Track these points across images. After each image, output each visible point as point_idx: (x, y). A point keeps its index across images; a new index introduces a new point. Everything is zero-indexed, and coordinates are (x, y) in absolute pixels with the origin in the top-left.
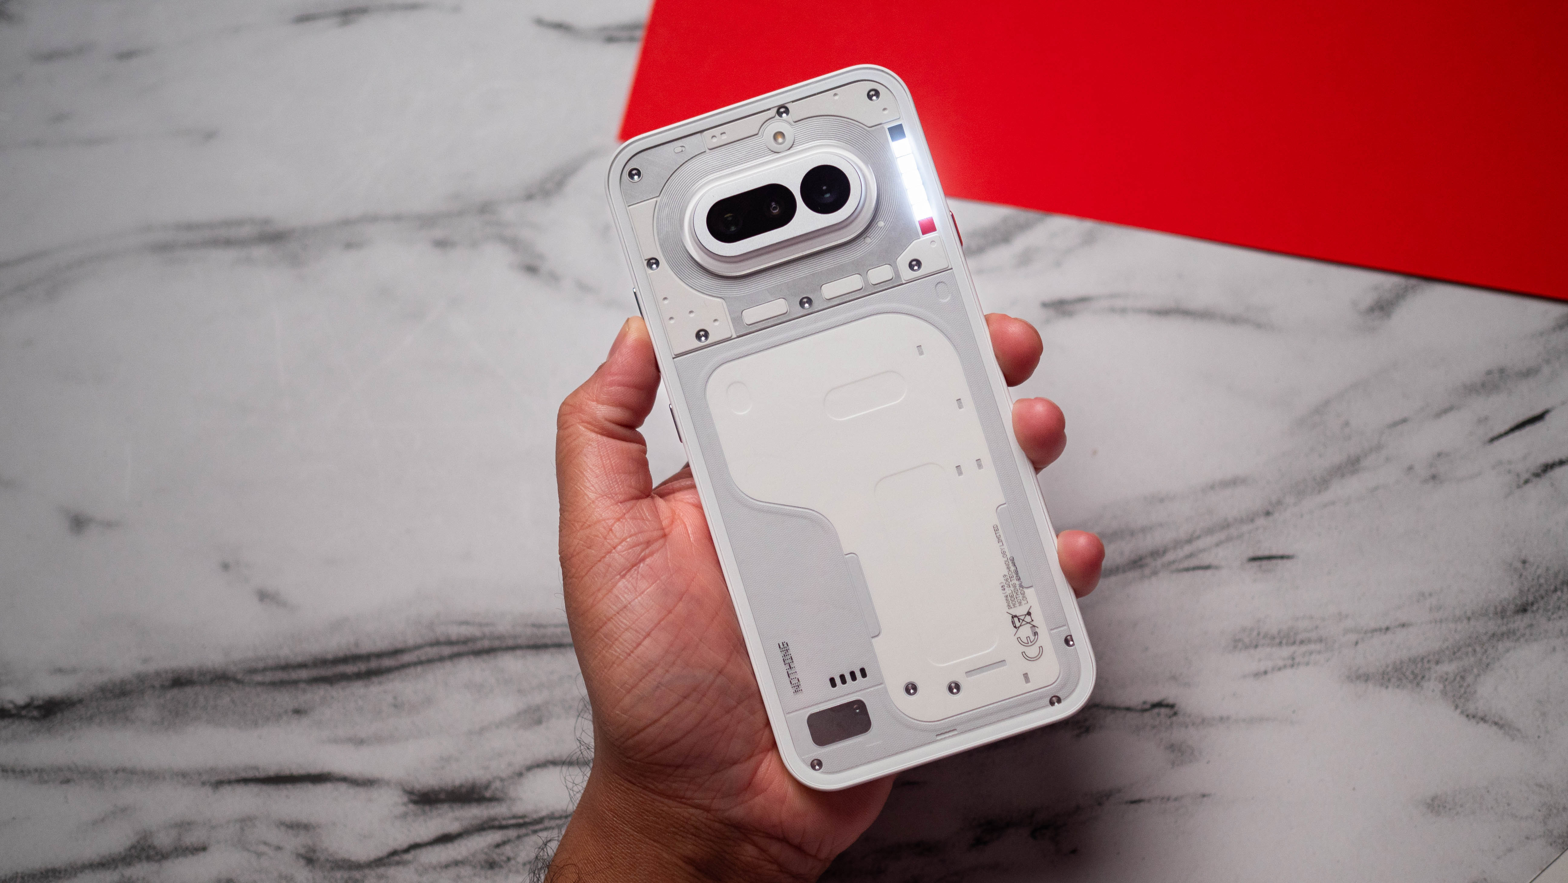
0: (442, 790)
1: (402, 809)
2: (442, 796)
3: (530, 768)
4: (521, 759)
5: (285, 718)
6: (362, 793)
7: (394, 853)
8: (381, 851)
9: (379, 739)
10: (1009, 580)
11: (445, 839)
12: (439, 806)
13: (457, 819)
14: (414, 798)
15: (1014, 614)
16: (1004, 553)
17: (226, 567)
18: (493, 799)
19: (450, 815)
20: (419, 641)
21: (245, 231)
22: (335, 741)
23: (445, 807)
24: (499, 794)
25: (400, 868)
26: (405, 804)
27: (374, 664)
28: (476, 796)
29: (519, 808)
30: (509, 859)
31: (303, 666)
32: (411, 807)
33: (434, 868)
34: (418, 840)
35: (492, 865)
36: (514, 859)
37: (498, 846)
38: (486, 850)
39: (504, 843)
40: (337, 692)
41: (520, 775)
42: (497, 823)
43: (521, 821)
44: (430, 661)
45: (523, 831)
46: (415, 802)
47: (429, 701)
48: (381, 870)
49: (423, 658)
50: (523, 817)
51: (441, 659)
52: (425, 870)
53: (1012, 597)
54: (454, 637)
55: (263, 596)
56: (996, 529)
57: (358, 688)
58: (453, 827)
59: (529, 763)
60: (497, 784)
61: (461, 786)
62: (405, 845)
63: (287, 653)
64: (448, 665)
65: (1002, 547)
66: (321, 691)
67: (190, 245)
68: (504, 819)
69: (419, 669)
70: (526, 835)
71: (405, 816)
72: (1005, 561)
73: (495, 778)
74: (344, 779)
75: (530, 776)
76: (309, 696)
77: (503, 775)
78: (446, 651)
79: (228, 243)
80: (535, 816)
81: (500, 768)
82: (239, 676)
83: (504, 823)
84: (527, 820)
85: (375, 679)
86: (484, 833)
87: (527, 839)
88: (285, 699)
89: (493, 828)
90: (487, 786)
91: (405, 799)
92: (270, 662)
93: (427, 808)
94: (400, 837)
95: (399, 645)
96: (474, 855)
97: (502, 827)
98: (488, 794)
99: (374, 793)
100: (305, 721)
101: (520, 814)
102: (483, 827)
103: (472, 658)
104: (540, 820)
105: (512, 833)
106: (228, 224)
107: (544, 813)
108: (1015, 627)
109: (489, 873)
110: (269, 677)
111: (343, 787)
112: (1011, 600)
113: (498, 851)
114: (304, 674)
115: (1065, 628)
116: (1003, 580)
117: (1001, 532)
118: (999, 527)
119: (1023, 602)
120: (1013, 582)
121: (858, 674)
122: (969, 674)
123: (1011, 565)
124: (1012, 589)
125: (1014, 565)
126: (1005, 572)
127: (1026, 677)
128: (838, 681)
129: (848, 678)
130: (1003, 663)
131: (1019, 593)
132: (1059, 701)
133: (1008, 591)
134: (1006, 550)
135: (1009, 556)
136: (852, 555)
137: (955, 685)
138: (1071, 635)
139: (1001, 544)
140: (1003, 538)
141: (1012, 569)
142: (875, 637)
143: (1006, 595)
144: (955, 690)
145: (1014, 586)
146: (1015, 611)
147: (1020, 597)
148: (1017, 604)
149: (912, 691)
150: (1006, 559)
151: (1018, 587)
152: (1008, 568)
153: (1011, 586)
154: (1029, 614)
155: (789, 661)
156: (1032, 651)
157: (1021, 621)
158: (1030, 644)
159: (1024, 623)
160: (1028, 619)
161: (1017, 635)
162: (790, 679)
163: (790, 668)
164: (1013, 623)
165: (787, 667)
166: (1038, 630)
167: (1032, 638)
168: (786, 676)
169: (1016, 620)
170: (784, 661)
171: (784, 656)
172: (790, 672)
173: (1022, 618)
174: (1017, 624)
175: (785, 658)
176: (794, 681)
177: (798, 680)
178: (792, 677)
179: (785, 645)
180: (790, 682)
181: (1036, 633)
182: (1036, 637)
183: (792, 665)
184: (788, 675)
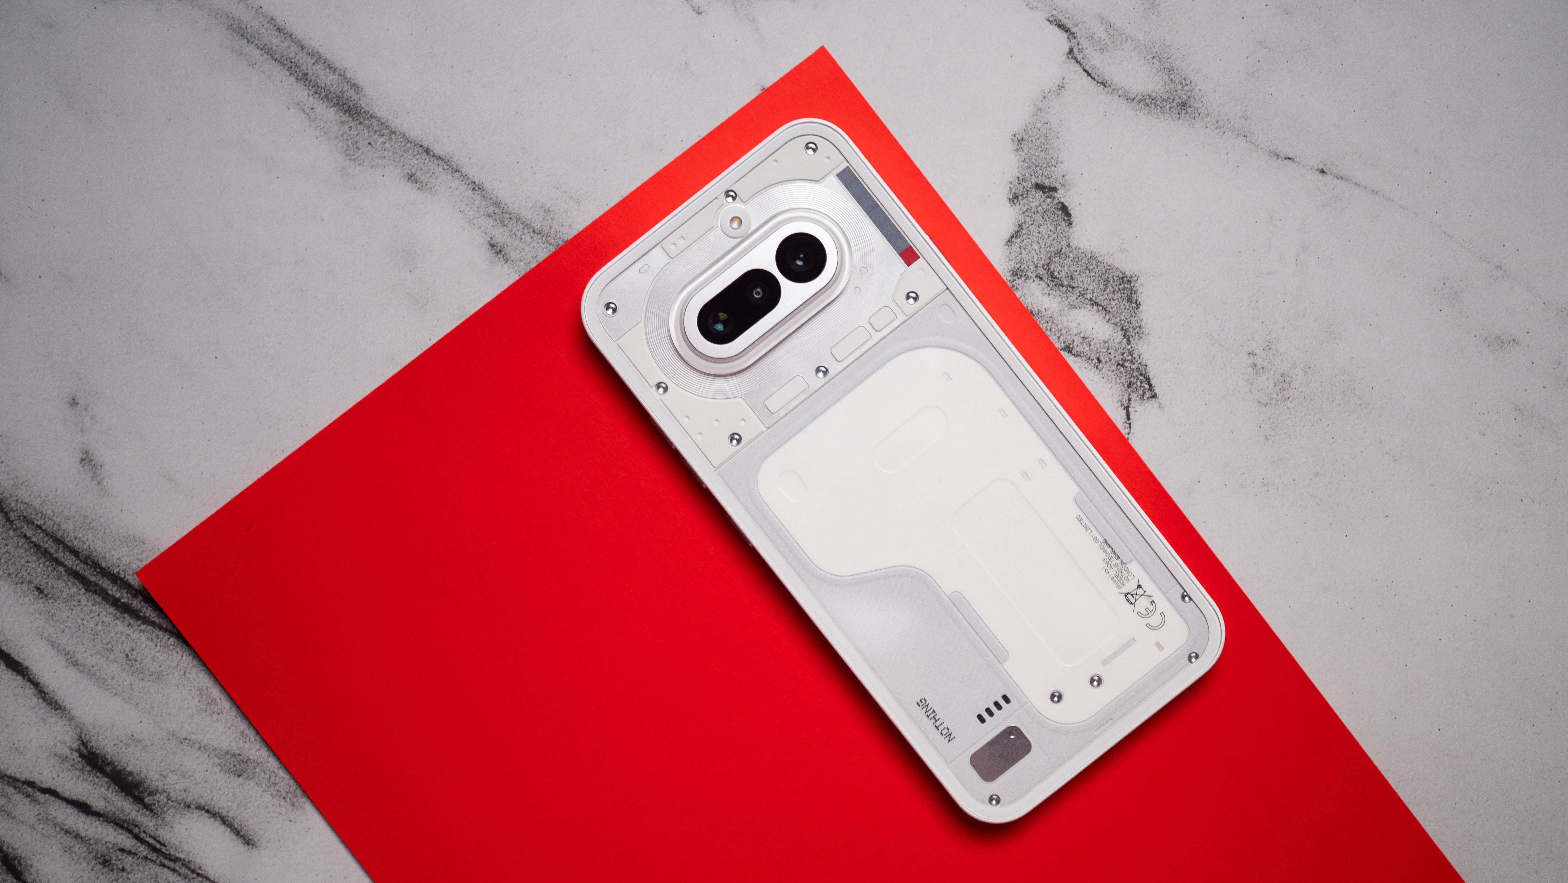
0: (111, 763)
1: (67, 752)
2: (108, 769)
3: (199, 808)
4: (197, 793)
5: (25, 587)
6: (43, 709)
7: (31, 784)
8: (24, 775)
9: (91, 674)
10: (1110, 562)
11: (83, 808)
12: (99, 775)
13: (106, 799)
14: (83, 750)
15: (1126, 592)
16: (1095, 539)
17: (74, 403)
18: (147, 807)
19: (103, 791)
21: (328, 79)
22: (53, 644)
23: (104, 780)
24: (156, 807)
25: (27, 801)
26: (72, 750)
27: (136, 603)
28: (136, 793)
29: (164, 834)
30: (123, 870)
31: (75, 553)
32: (75, 756)
33: (55, 825)
34: (59, 790)
35: (105, 862)
36: (129, 873)
37: (122, 850)
38: (110, 846)
39: (130, 853)
40: (87, 600)
41: (188, 806)
42: (136, 830)
43: (158, 846)
45: (154, 856)
46: (82, 755)
47: (159, 676)
48: (10, 790)
50: (163, 845)
52: (47, 820)
53: (1118, 576)
55: (87, 459)
56: (1080, 520)
57: (107, 613)
58: (97, 804)
59: (202, 802)
60: (163, 798)
61: (130, 774)
62: (45, 786)
63: (69, 529)
65: (1092, 534)
66: (75, 589)
67: (267, 50)
68: (145, 832)
70: (152, 861)
71: (64, 759)
72: (1100, 546)
73: (164, 791)
74: (36, 685)
75: (196, 813)
76: (60, 584)
77: (173, 795)
79: (304, 78)
80: (173, 853)
81: (174, 785)
82: (12, 515)
83: (142, 835)
84: (163, 850)
85: (128, 618)
86: (119, 830)
87: (151, 865)
88: (38, 569)
89: (130, 832)
90: (151, 794)
91: (75, 745)
92: (49, 526)
93: (88, 768)
94: (46, 775)
96: (97, 841)
97: (137, 837)
98: (147, 800)
99: (53, 718)
100: (40, 605)
101: (161, 839)
102: (120, 824)
104: (176, 860)
105: (143, 850)
106: (318, 58)
107: (182, 856)
108: (1131, 603)
109: (99, 867)
110: (38, 538)
111: (30, 691)
112: (1119, 579)
113: (120, 855)
114: (70, 561)
115: (1178, 586)
116: (1103, 564)
117: (1085, 520)
118: (1083, 516)
119: (1130, 578)
120: (1114, 563)
121: (1002, 702)
122: (1105, 663)
123: (1106, 547)
124: (1115, 569)
125: (1109, 546)
126: (1104, 556)
127: (1159, 646)
128: (985, 715)
129: (994, 709)
130: (1133, 640)
131: (1123, 571)
132: (1197, 657)
133: (1112, 573)
134: (1097, 535)
135: (1101, 540)
136: (955, 594)
137: (1096, 678)
138: (1185, 591)
139: (1089, 531)
140: (1089, 525)
141: (1109, 550)
142: (1005, 660)
143: (1112, 577)
144: (1095, 683)
145: (1116, 565)
146: (1126, 589)
147: (1126, 574)
148: (1125, 582)
149: (1056, 699)
150: (1099, 544)
151: (1120, 565)
152: (1105, 551)
153: (1113, 567)
154: (1139, 586)
155: (933, 715)
156: (1155, 620)
157: (1135, 596)
158: (1151, 614)
159: (1138, 597)
160: (1140, 591)
161: (1136, 611)
162: (940, 731)
163: (936, 721)
164: (1128, 600)
165: (933, 721)
166: (1153, 598)
167: (1150, 607)
168: (936, 730)
169: (1129, 596)
170: (928, 716)
171: (926, 711)
172: (937, 724)
173: (1134, 592)
174: (1133, 600)
175: (928, 713)
176: (945, 732)
177: (948, 729)
178: (941, 728)
179: (924, 702)
180: (941, 733)
181: (1152, 602)
182: (1154, 605)
183: (937, 718)
184: (937, 728)
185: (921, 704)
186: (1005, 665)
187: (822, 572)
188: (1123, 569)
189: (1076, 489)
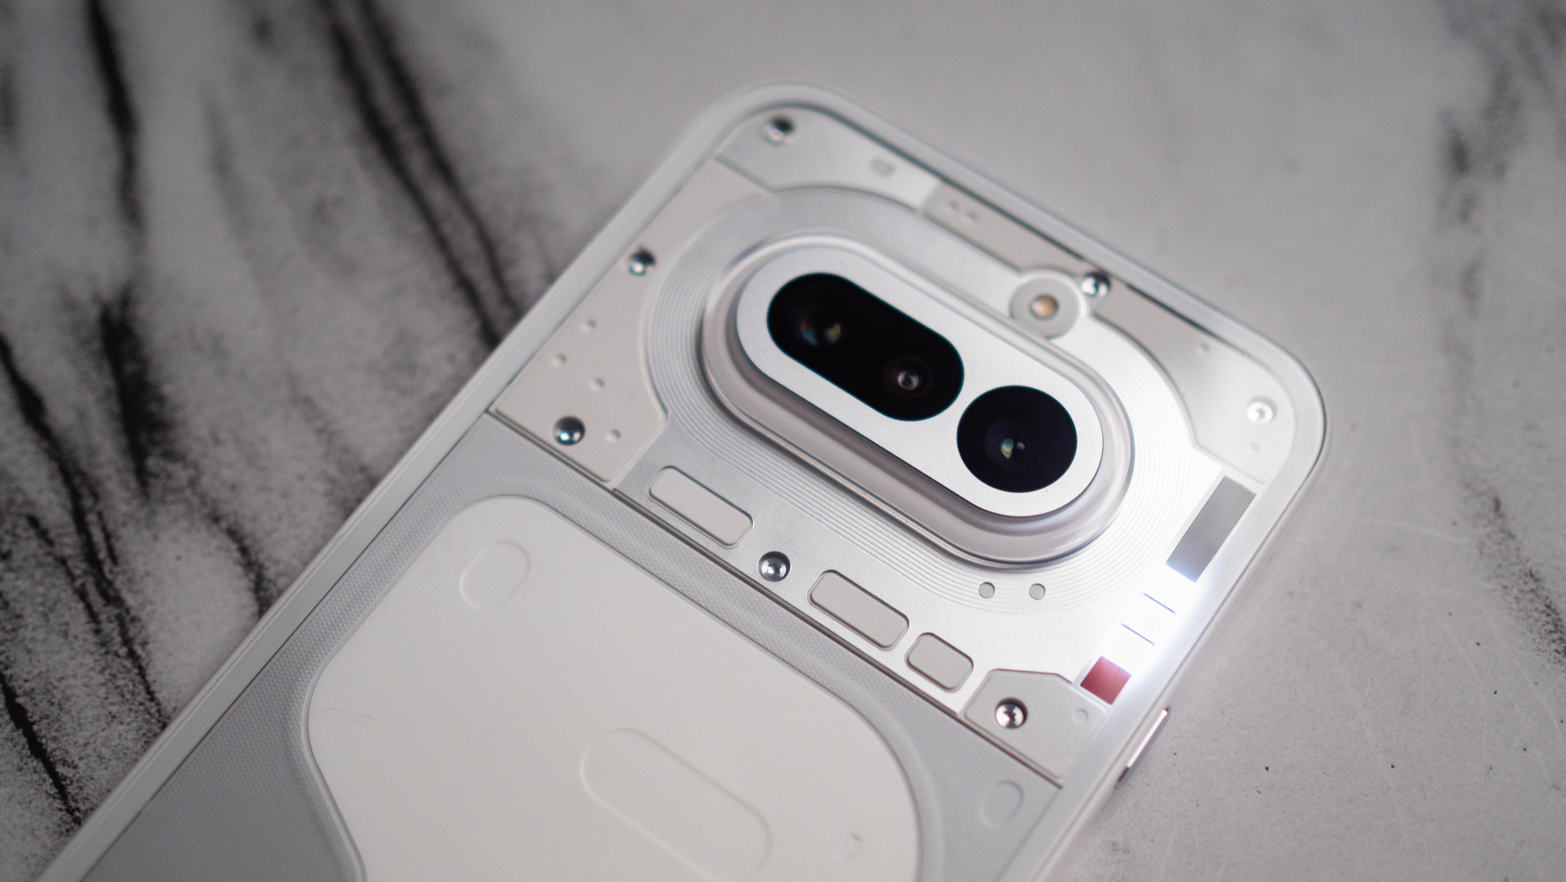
0: (143, 363)
1: (85, 295)
2: (130, 368)
3: (233, 534)
4: (251, 506)
6: (106, 205)
11: (30, 406)
12: (106, 368)
13: (82, 414)
14: (115, 313)
18: (142, 475)
19: (90, 398)
20: (484, 208)
22: (214, 119)
23: (105, 381)
24: (156, 484)
26: (97, 298)
27: (406, 136)
28: (143, 438)
29: (132, 540)
32: (93, 313)
36: (10, 569)
37: (34, 522)
38: (19, 499)
39: (43, 534)
40: (325, 89)
41: (216, 519)
42: (87, 502)
43: (103, 555)
44: (442, 243)
45: (79, 567)
46: (105, 317)
47: (349, 270)
49: (447, 228)
50: (114, 558)
51: (454, 266)
54: (511, 275)
57: (344, 122)
59: (248, 527)
60: (181, 474)
61: (161, 400)
64: (446, 281)
66: (319, 60)
68: (100, 515)
69: (418, 227)
70: (70, 574)
71: (69, 304)
73: (195, 466)
74: (130, 160)
75: (220, 540)
76: (300, 36)
77: (205, 481)
78: (478, 272)
80: (119, 582)
83: (92, 518)
84: (107, 567)
85: (372, 150)
86: (58, 483)
87: (61, 581)
89: (75, 497)
90: (170, 455)
91: (109, 294)
93: (97, 345)
95: (463, 171)
97: (79, 515)
98: (153, 463)
99: (111, 229)
100: (245, 50)
101: (118, 546)
102: (70, 472)
103: (475, 326)
104: (113, 599)
105: (70, 544)
107: (130, 600)
111: (111, 164)
113: (23, 522)
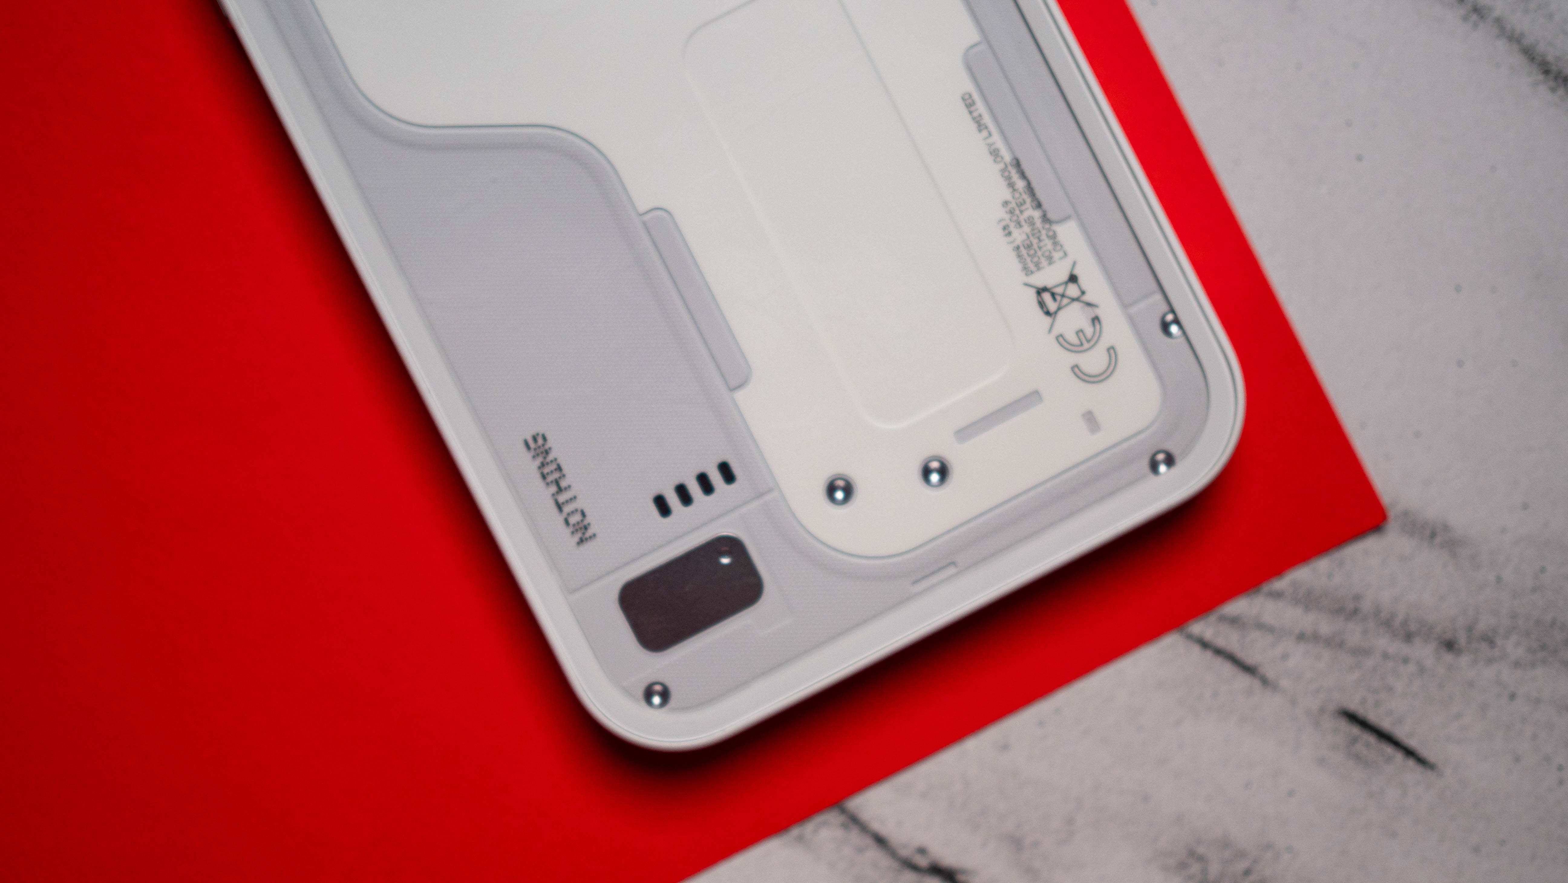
10: (1017, 212)
15: (1041, 285)
16: (995, 154)
53: (1029, 247)
56: (969, 103)
65: (990, 141)
72: (1003, 171)
108: (1048, 313)
112: (1030, 254)
115: (1158, 297)
116: (1002, 213)
117: (981, 107)
118: (976, 97)
119: (1057, 255)
120: (1027, 214)
121: (716, 478)
122: (964, 433)
123: (1015, 177)
124: (1027, 229)
125: (1023, 175)
126: (1006, 194)
127: (1090, 419)
128: (673, 500)
129: (694, 489)
130: (1034, 397)
131: (1044, 237)
132: (1170, 461)
133: (1019, 236)
134: (1000, 144)
135: (1008, 158)
136: (659, 213)
137: (935, 465)
138: (1172, 311)
139: (985, 133)
140: (987, 119)
141: (1020, 184)
142: (740, 386)
143: (1015, 244)
144: (935, 478)
145: (1031, 221)
146: (1043, 278)
147: (1048, 244)
148: (1044, 262)
149: (839, 495)
150: (1002, 166)
151: (1038, 223)
152: (1011, 185)
153: (1023, 223)
154: (1073, 279)
155: (556, 475)
156: (1093, 361)
157: (1058, 298)
158: (1086, 345)
159: (1065, 301)
160: (1072, 290)
161: (1057, 330)
162: (564, 515)
163: (560, 490)
164: (1042, 304)
165: (553, 489)
166: (1099, 312)
167: (1089, 331)
168: (555, 509)
169: (1047, 297)
170: (544, 477)
171: (543, 465)
172: (562, 498)
173: (1059, 290)
174: (1052, 306)
175: (546, 470)
176: (575, 519)
177: (583, 514)
178: (567, 509)
179: (540, 441)
180: (567, 522)
181: (1096, 320)
182: (1098, 326)
183: (563, 484)
184: (559, 507)
185: (532, 445)
186: (740, 396)
187: (371, 108)
188: (1044, 232)
189: (972, 35)
